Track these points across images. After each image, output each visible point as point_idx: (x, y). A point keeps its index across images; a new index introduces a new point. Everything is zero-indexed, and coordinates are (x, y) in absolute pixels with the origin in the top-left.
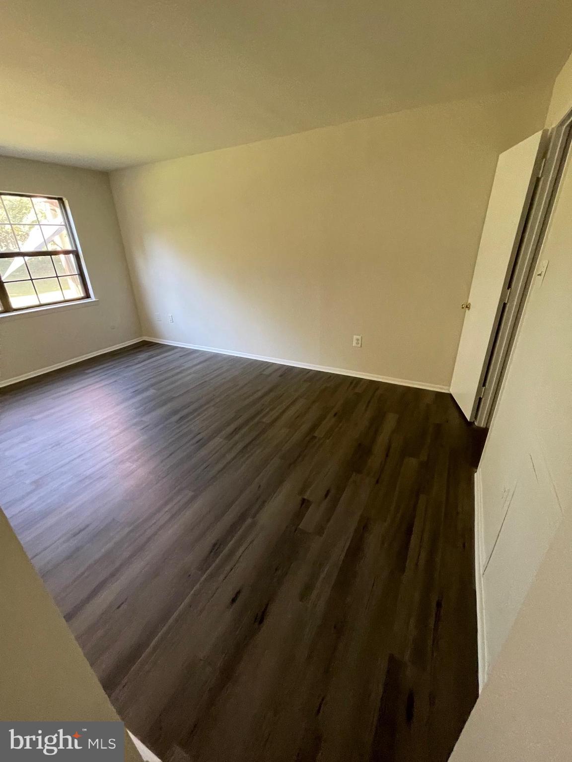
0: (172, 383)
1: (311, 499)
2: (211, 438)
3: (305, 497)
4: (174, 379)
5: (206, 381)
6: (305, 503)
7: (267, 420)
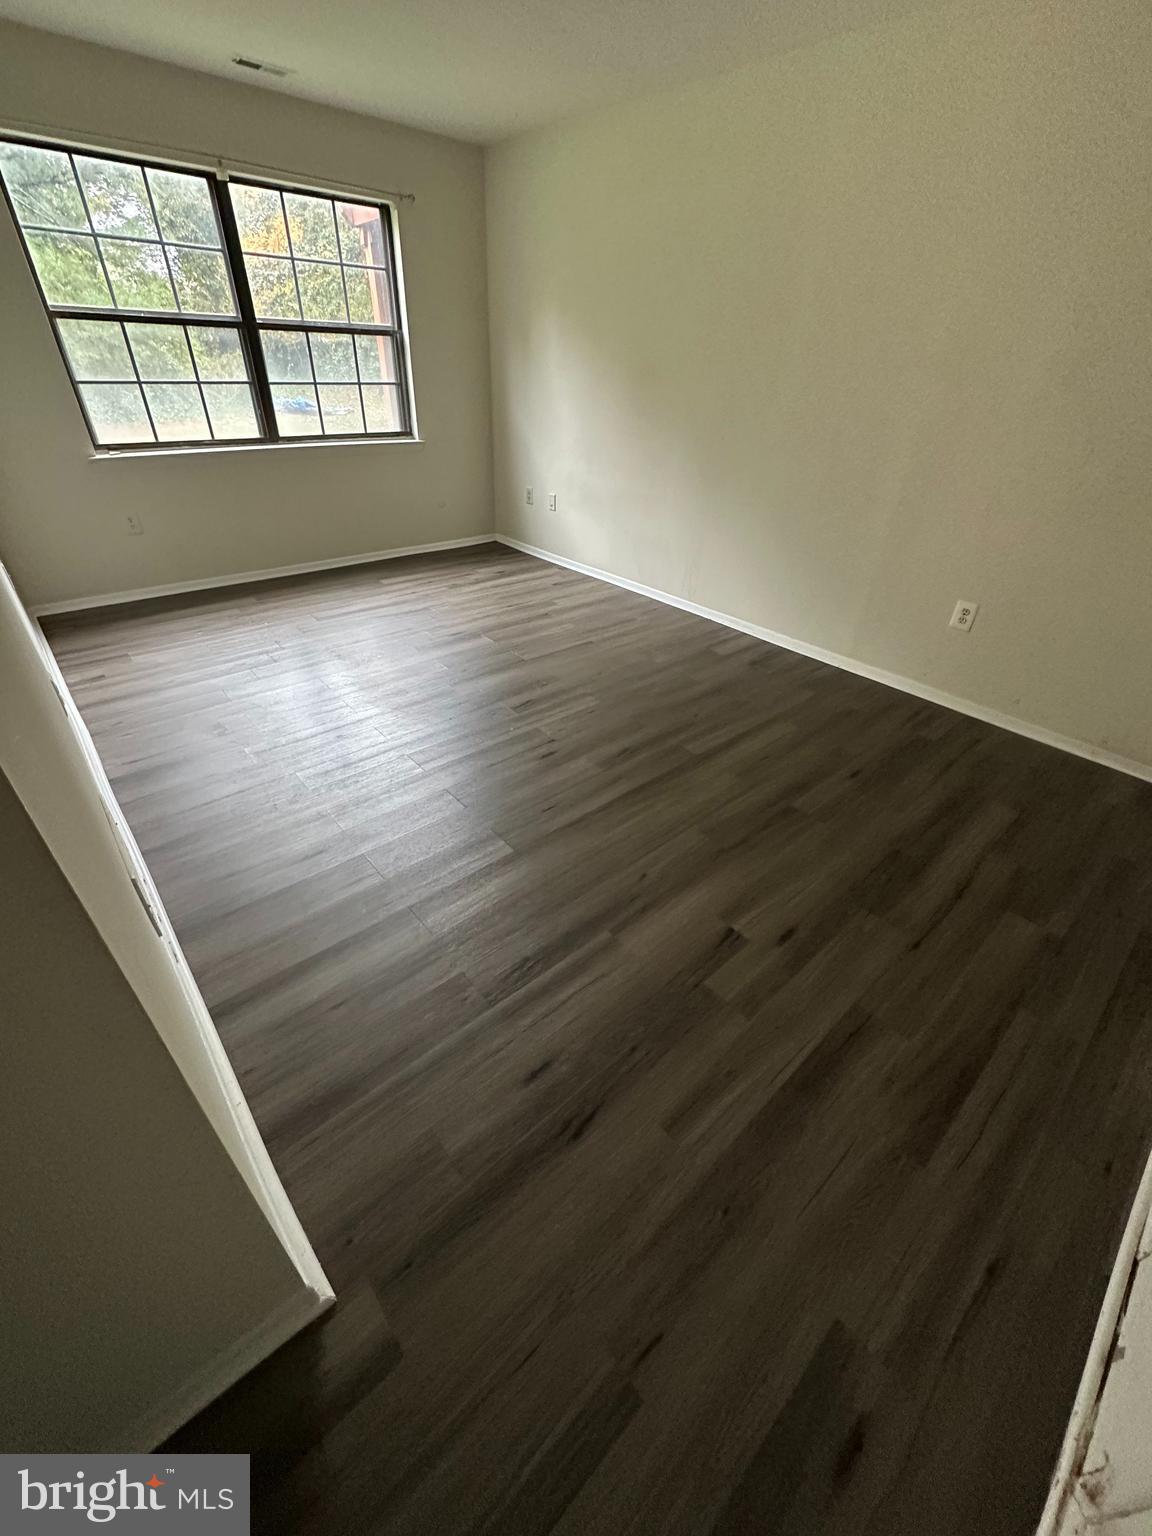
0: (526, 633)
1: (746, 935)
2: (572, 756)
3: (736, 927)
4: (531, 625)
5: (591, 642)
6: (730, 939)
7: (696, 748)
